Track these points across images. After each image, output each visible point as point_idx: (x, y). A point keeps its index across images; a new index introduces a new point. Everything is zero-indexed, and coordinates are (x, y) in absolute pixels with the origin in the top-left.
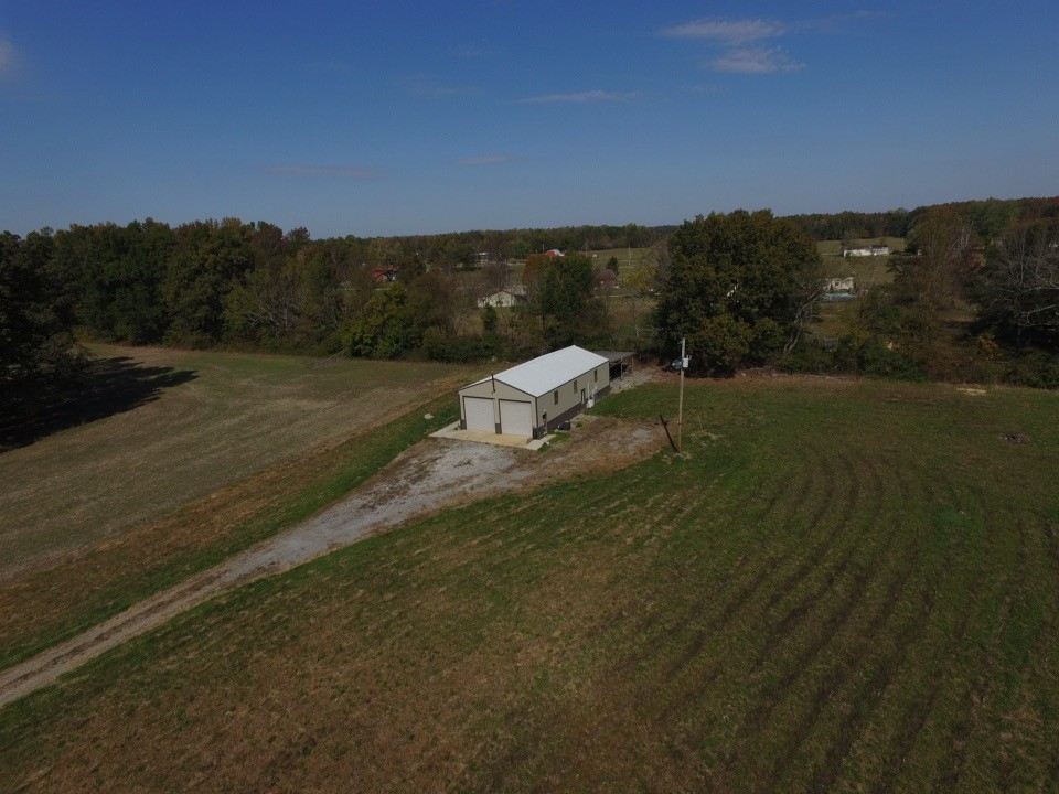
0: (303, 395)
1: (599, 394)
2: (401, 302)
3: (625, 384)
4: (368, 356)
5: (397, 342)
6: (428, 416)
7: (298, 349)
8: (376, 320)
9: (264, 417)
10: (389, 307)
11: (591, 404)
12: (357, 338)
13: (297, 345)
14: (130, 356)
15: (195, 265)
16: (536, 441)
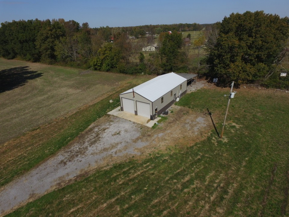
0: (71, 87)
1: (182, 94)
2: (110, 50)
3: (193, 89)
4: (100, 70)
5: (109, 65)
6: (111, 101)
7: (78, 66)
8: (102, 57)
9: (53, 97)
10: (106, 52)
11: (178, 100)
12: (95, 63)
13: (79, 65)
14: (28, 66)
15: (45, 35)
16: (151, 121)
